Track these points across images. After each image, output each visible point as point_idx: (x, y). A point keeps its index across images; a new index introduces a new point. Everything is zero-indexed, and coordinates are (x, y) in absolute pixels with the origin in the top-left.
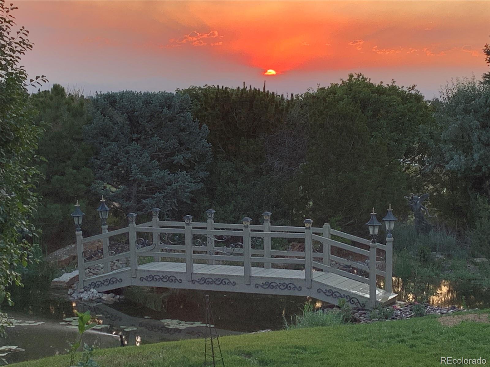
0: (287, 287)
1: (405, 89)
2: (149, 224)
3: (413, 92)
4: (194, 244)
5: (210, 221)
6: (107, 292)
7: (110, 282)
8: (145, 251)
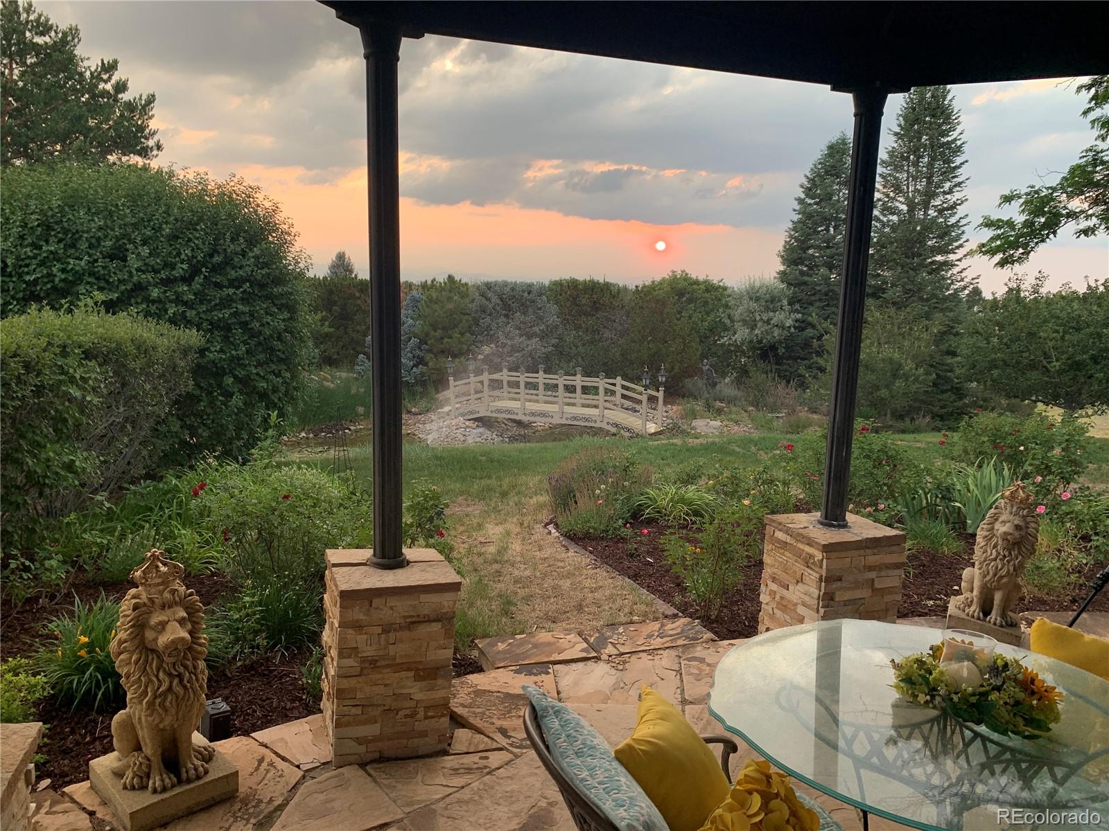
0: (587, 420)
1: (715, 282)
2: (501, 374)
3: (721, 284)
4: (526, 388)
5: (541, 373)
6: (470, 420)
7: (471, 413)
8: (496, 393)
